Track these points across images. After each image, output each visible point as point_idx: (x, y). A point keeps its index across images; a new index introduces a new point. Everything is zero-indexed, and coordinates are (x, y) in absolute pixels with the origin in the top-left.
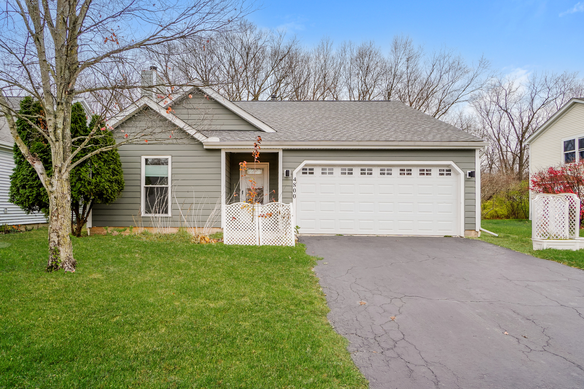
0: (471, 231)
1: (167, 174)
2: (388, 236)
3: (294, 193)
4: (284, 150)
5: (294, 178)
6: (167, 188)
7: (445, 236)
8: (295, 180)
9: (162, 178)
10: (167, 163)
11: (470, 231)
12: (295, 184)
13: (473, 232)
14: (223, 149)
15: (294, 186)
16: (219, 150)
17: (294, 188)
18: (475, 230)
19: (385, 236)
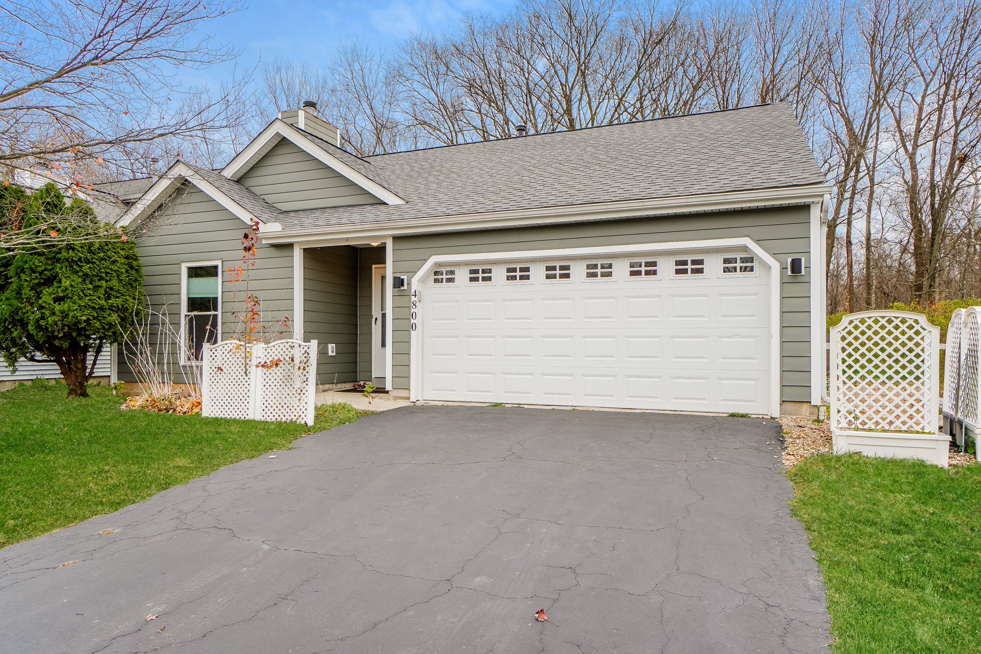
0: (801, 405)
1: (217, 293)
2: (596, 409)
3: (413, 321)
4: (396, 238)
5: (413, 292)
6: (215, 316)
7: (733, 415)
8: (415, 295)
9: (208, 300)
10: (216, 275)
11: (796, 406)
12: (414, 303)
13: (805, 406)
14: (296, 242)
15: (414, 307)
16: (290, 246)
17: (413, 310)
18: (810, 402)
19: (591, 409)
